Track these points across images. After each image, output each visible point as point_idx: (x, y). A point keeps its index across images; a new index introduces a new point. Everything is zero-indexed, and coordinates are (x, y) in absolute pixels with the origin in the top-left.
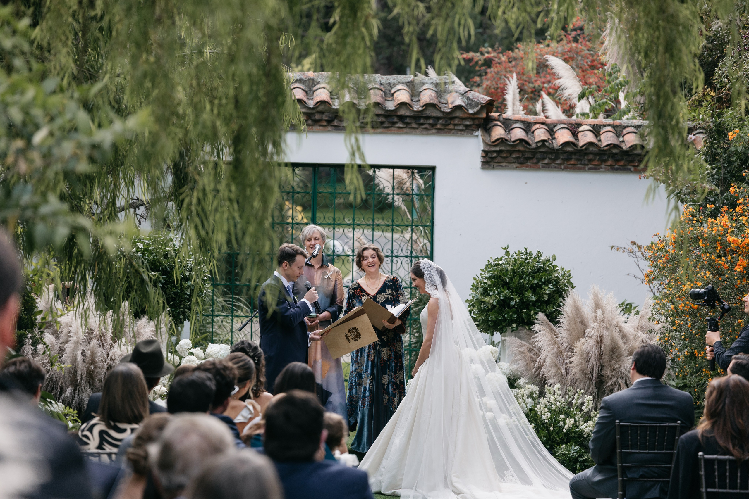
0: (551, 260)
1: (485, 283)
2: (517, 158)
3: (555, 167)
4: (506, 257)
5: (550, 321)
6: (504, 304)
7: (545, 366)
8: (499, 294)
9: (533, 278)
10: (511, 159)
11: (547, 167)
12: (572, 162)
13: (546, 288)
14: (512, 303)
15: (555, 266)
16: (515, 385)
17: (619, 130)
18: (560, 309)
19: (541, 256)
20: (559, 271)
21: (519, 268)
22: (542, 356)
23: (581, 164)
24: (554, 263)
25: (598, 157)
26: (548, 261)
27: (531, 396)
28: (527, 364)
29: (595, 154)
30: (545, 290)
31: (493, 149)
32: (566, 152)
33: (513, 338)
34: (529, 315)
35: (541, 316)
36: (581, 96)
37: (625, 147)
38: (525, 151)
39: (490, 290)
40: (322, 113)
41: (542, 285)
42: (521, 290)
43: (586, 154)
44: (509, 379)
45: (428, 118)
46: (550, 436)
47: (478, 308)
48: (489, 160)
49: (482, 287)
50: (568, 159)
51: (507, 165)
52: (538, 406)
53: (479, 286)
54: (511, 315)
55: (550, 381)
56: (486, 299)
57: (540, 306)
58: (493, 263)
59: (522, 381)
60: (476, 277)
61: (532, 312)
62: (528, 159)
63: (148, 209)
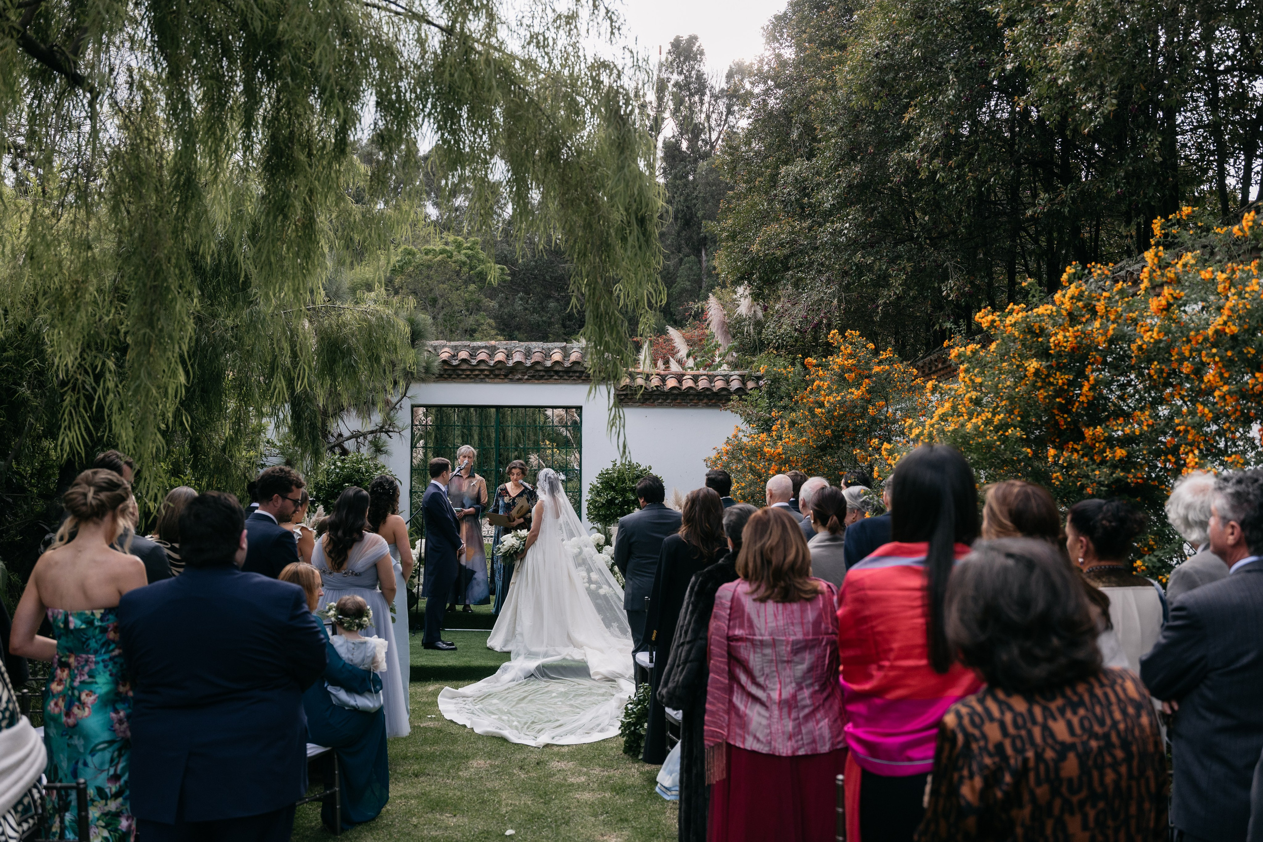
2: (640, 399)
3: (667, 405)
4: (614, 468)
6: (611, 502)
8: (607, 495)
10: (635, 400)
11: (661, 405)
12: (678, 401)
14: (617, 501)
17: (711, 379)
19: (640, 466)
21: (622, 476)
23: (685, 403)
25: (696, 398)
29: (694, 395)
31: (622, 393)
32: (673, 394)
36: (688, 356)
37: (715, 390)
38: (645, 394)
39: (602, 492)
40: (500, 369)
42: (623, 491)
43: (688, 395)
45: (575, 372)
47: (593, 506)
48: (620, 401)
49: (597, 490)
50: (676, 399)
51: (633, 404)
53: (594, 489)
54: (616, 510)
56: (598, 499)
58: (604, 473)
62: (647, 400)
63: (365, 438)
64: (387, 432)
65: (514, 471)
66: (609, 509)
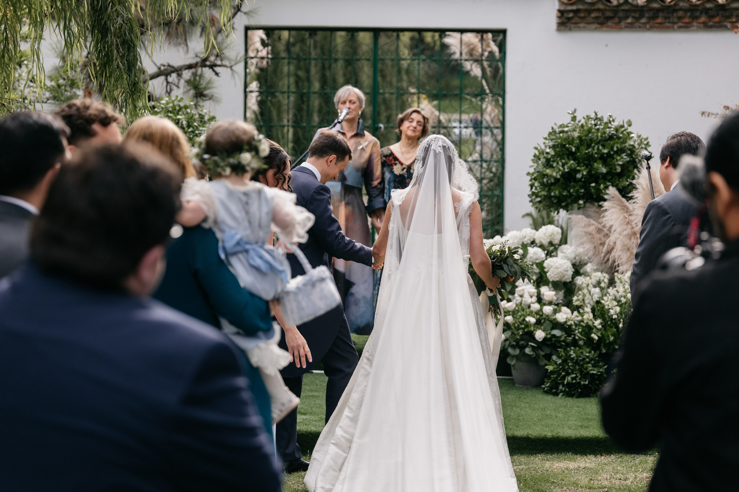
0: (626, 126)
1: (547, 153)
2: (597, 18)
3: (640, 27)
4: (573, 122)
5: (623, 196)
6: (569, 177)
7: (615, 250)
8: (563, 165)
9: (604, 146)
10: (589, 19)
11: (631, 27)
12: (659, 20)
13: (618, 158)
14: (579, 176)
15: (629, 133)
16: (581, 271)
18: (634, 182)
19: (613, 121)
20: (635, 138)
21: (587, 135)
22: (613, 238)
23: (669, 22)
24: (630, 129)
25: (689, 14)
26: (622, 126)
27: (598, 284)
28: (595, 247)
29: (686, 10)
30: (617, 161)
31: (569, 8)
32: (652, 9)
33: (580, 216)
34: (599, 191)
35: (612, 191)
38: (605, 10)
39: (553, 161)
41: (613, 155)
42: (589, 160)
43: (675, 11)
44: (574, 265)
46: (619, 334)
47: (540, 182)
48: (565, 20)
49: (545, 157)
50: (654, 17)
51: (586, 25)
52: (605, 298)
53: (542, 157)
54: (578, 190)
55: (621, 269)
56: (548, 171)
57: (611, 179)
58: (557, 130)
59: (589, 268)
60: (537, 146)
61: (602, 186)
62: (608, 18)
63: (179, 75)
64: (212, 66)
65: (415, 116)
66: (565, 187)
